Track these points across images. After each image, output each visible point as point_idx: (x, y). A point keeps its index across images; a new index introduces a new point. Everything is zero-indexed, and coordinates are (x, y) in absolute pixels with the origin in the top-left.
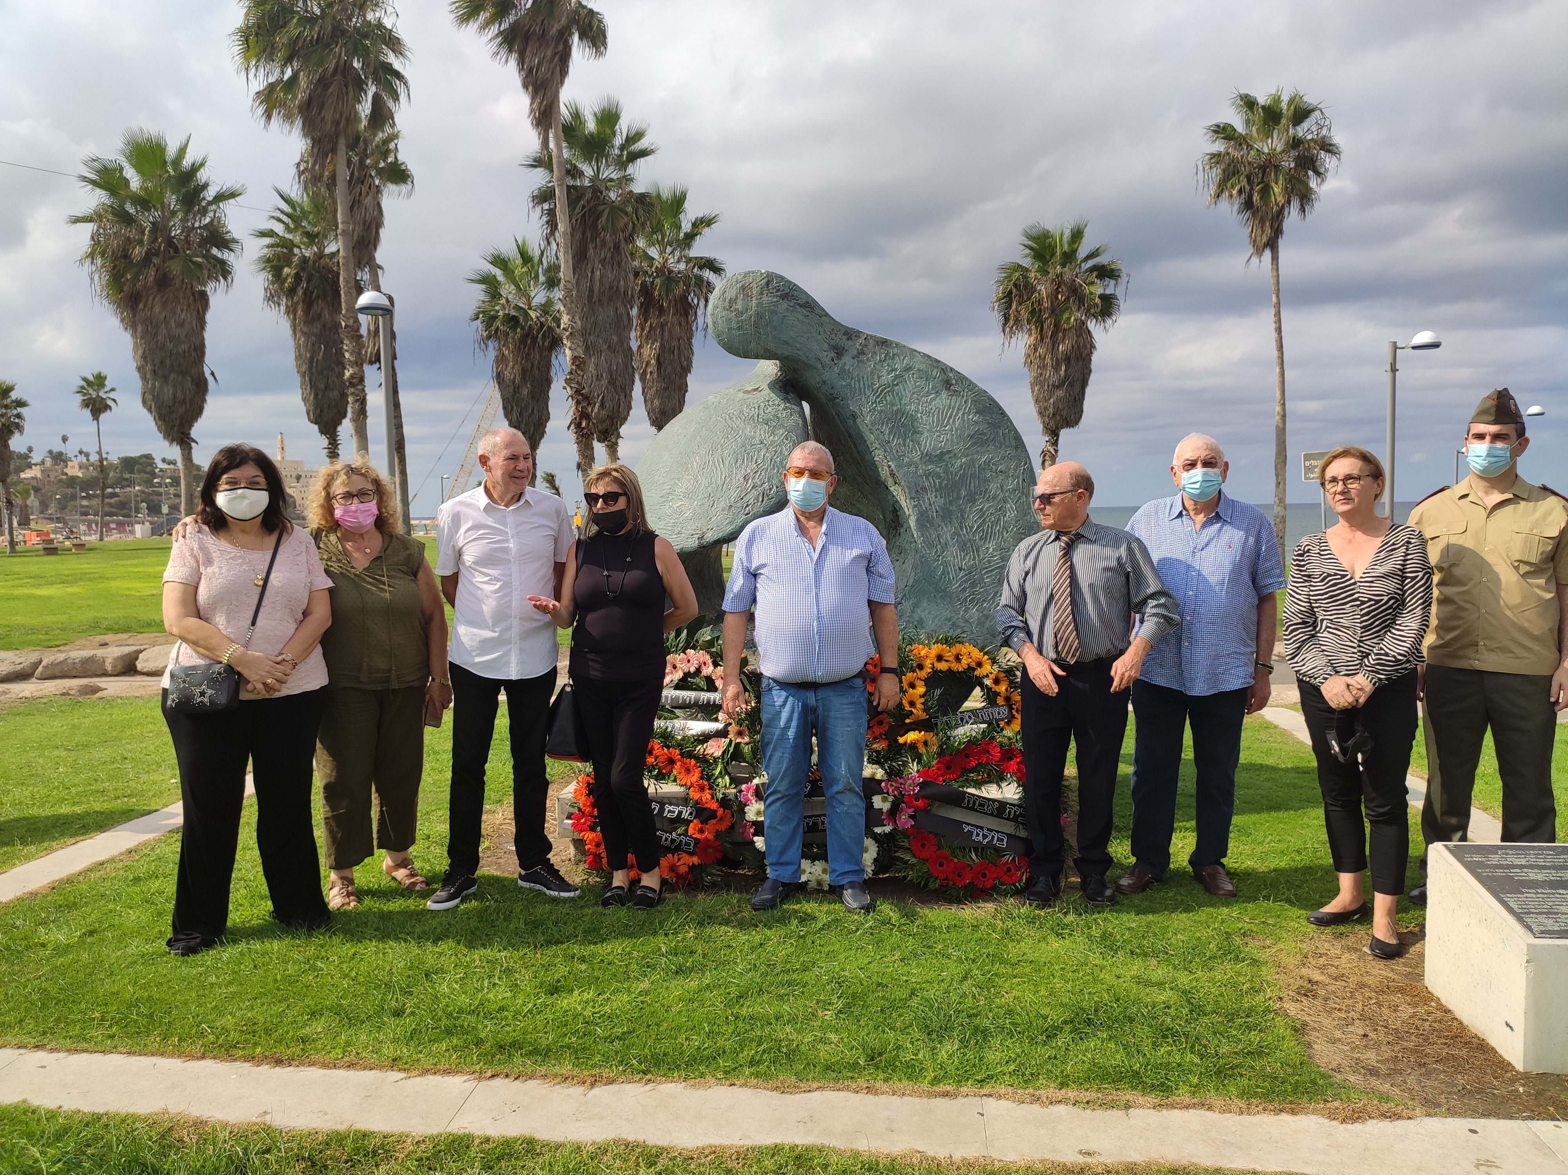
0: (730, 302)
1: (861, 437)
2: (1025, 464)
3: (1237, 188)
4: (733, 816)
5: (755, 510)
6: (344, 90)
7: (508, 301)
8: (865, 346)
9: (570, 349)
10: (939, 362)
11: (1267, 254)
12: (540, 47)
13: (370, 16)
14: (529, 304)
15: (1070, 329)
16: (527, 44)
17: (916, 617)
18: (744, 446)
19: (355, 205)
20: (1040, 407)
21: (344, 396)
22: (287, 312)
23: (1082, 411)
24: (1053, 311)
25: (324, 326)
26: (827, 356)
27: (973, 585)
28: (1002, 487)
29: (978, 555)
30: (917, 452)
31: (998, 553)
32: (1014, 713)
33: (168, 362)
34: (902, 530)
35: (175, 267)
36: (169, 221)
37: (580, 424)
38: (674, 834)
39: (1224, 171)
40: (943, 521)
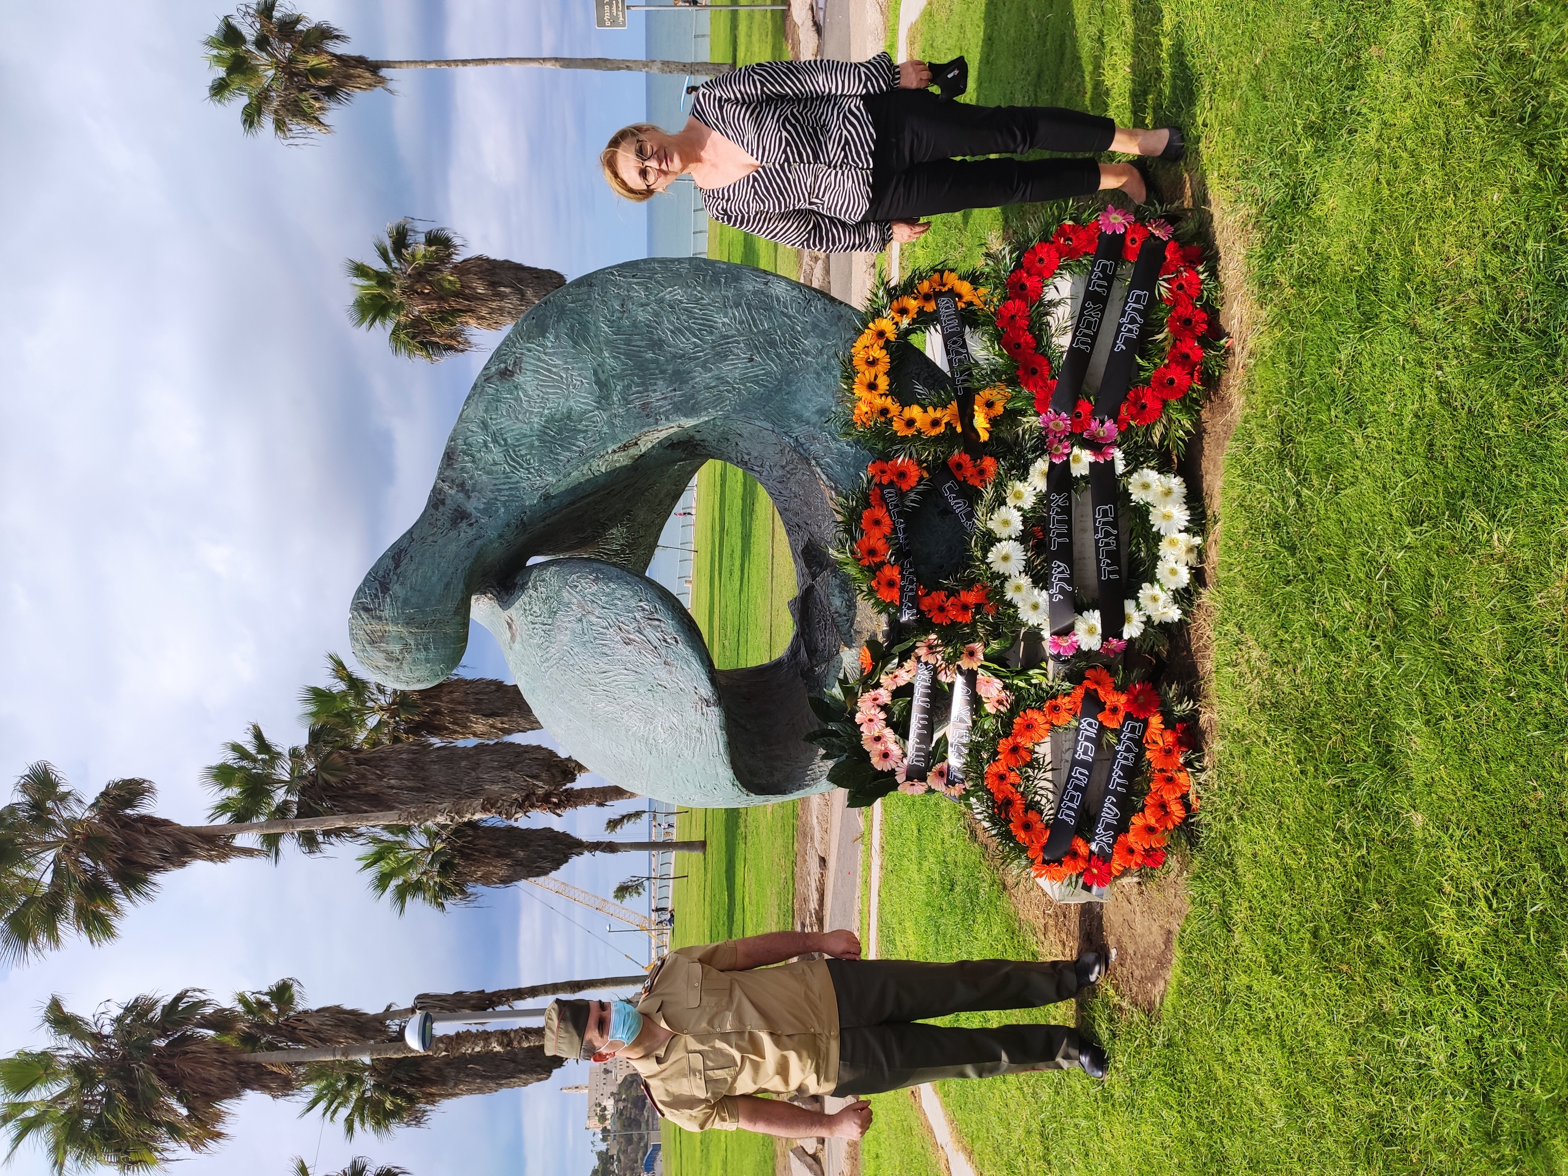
0: (391, 660)
1: (574, 489)
2: (613, 274)
3: (312, 102)
4: (1094, 667)
5: (671, 630)
6: (189, 1056)
7: (424, 873)
8: (453, 481)
9: (473, 814)
10: (475, 384)
11: (384, 72)
12: (139, 848)
13: (107, 1030)
14: (428, 850)
15: (461, 281)
16: (136, 863)
17: (814, 419)
18: (584, 643)
19: (319, 1037)
21: (523, 1050)
22: (433, 1103)
24: (441, 299)
26: (466, 532)
27: (772, 344)
28: (642, 305)
29: (733, 336)
30: (594, 416)
31: (730, 310)
32: (946, 289)
34: (698, 437)
37: (555, 803)
38: (1119, 748)
39: (294, 116)
40: (687, 382)
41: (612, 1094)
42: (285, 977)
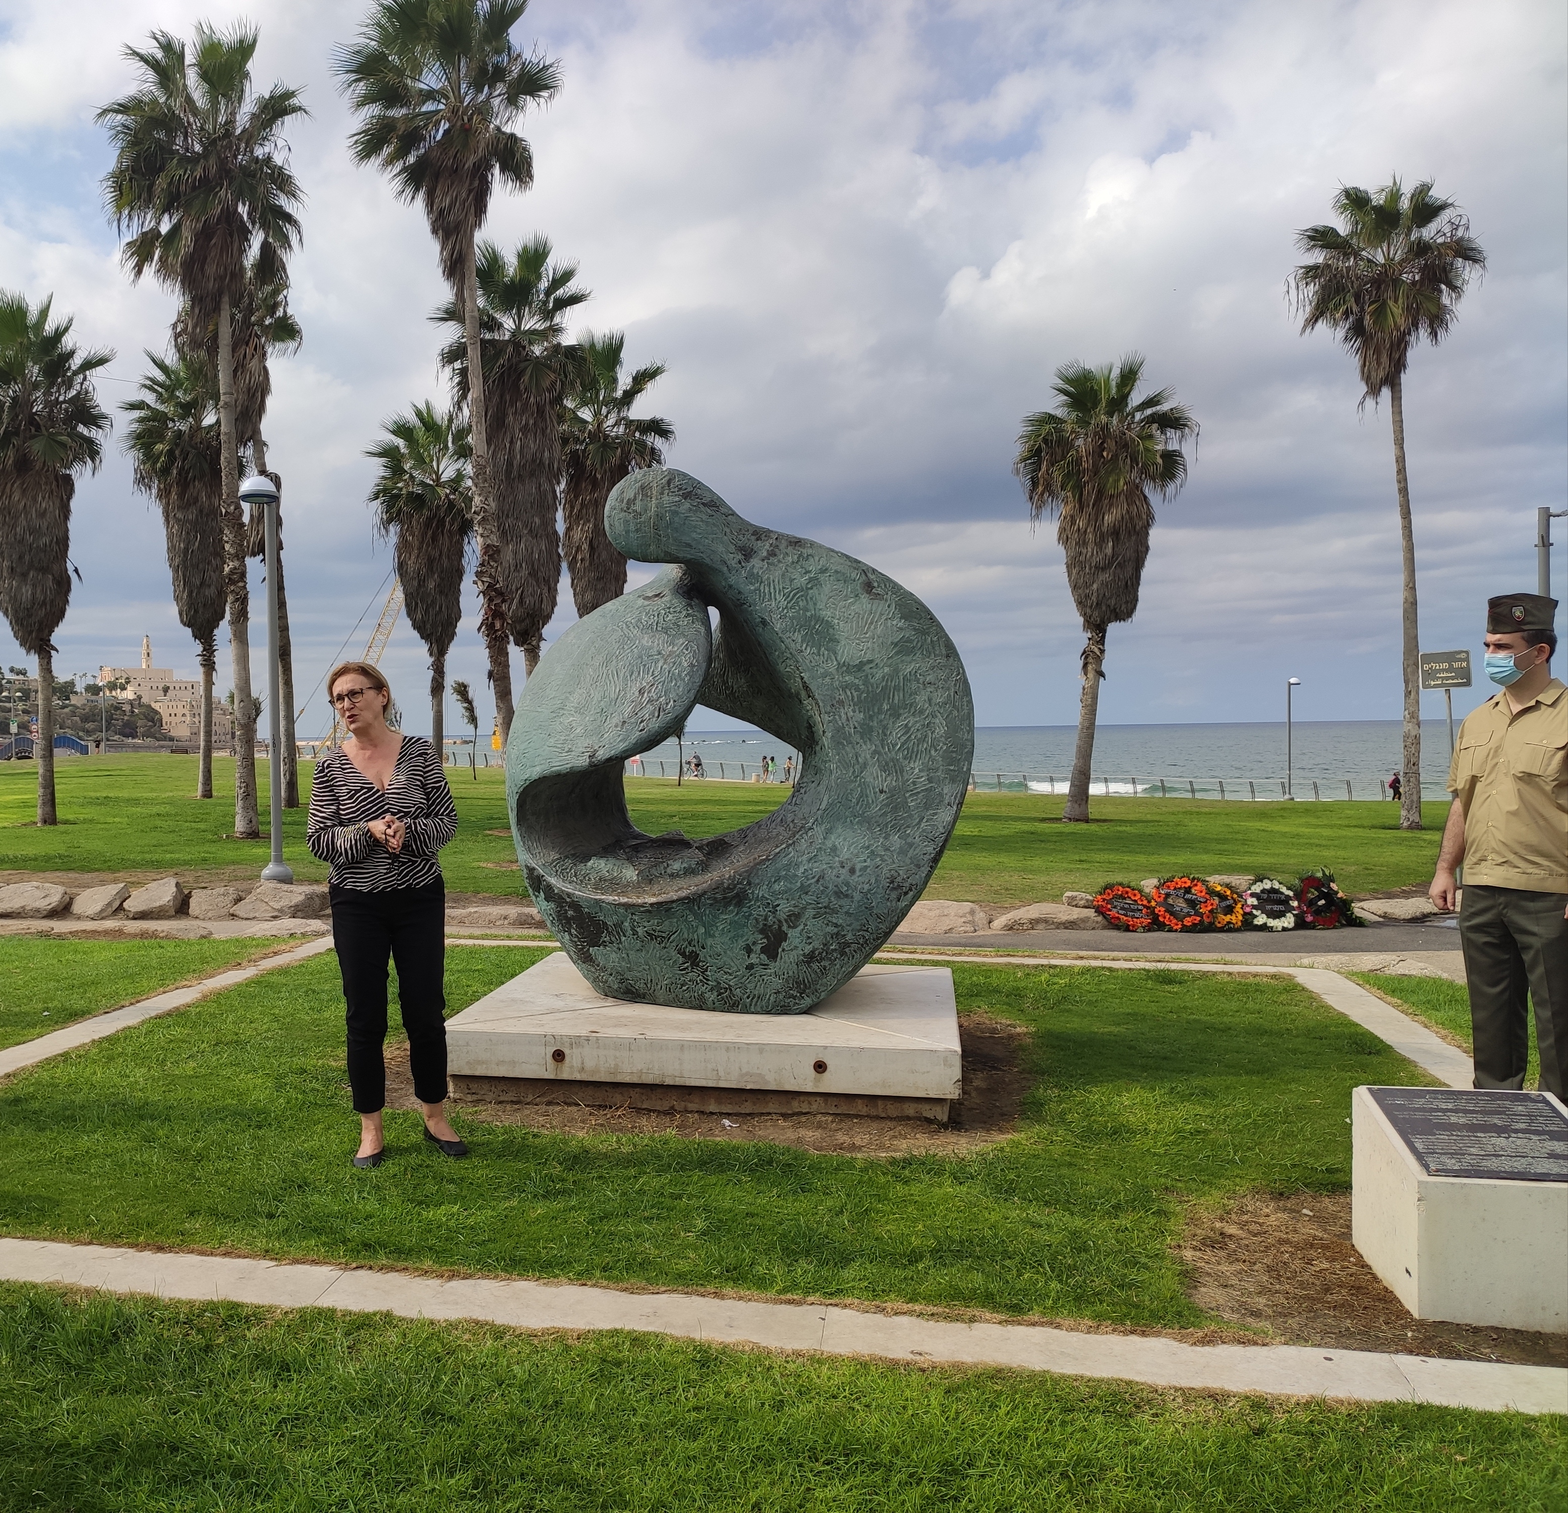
0: (628, 504)
1: (773, 646)
2: (958, 675)
3: (1342, 309)
5: (650, 726)
6: (229, 240)
7: (411, 476)
8: (777, 546)
9: (482, 536)
11: (1386, 394)
12: (452, 184)
13: (258, 152)
14: (438, 480)
15: (1119, 495)
16: (437, 182)
18: (640, 657)
19: (238, 369)
20: (1080, 595)
21: (221, 597)
22: (160, 496)
23: (1136, 600)
24: (1096, 472)
25: (201, 511)
26: (733, 559)
27: (895, 809)
28: (930, 700)
29: (902, 776)
30: (833, 661)
31: (925, 773)
33: (27, 558)
34: (818, 748)
35: (37, 447)
36: (30, 394)
37: (493, 624)
39: (1323, 288)
40: (862, 738)
41: (140, 697)
42: (304, 333)
